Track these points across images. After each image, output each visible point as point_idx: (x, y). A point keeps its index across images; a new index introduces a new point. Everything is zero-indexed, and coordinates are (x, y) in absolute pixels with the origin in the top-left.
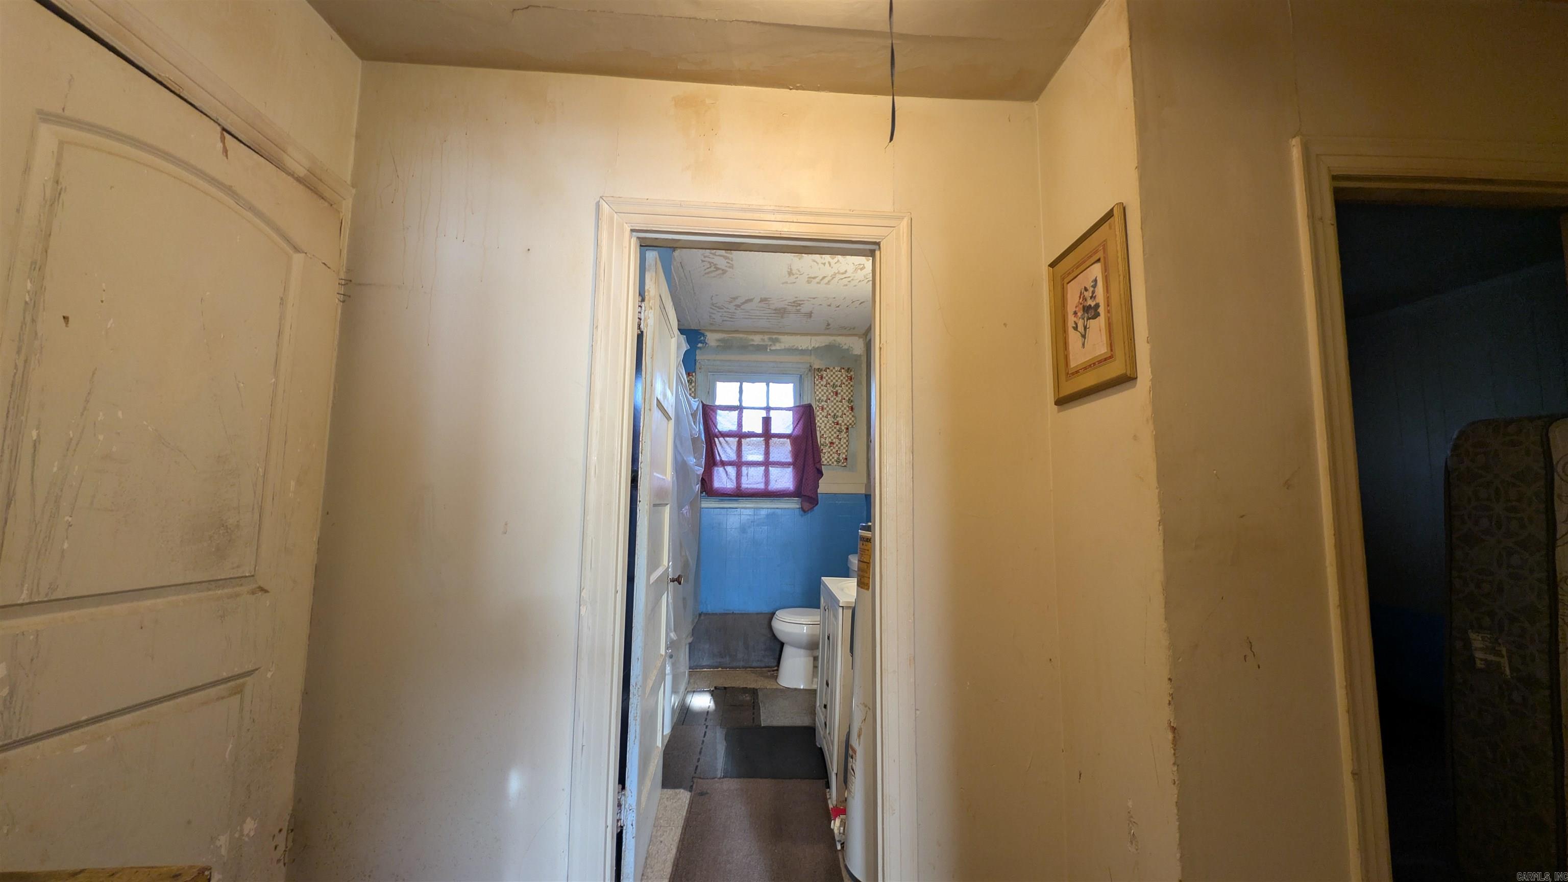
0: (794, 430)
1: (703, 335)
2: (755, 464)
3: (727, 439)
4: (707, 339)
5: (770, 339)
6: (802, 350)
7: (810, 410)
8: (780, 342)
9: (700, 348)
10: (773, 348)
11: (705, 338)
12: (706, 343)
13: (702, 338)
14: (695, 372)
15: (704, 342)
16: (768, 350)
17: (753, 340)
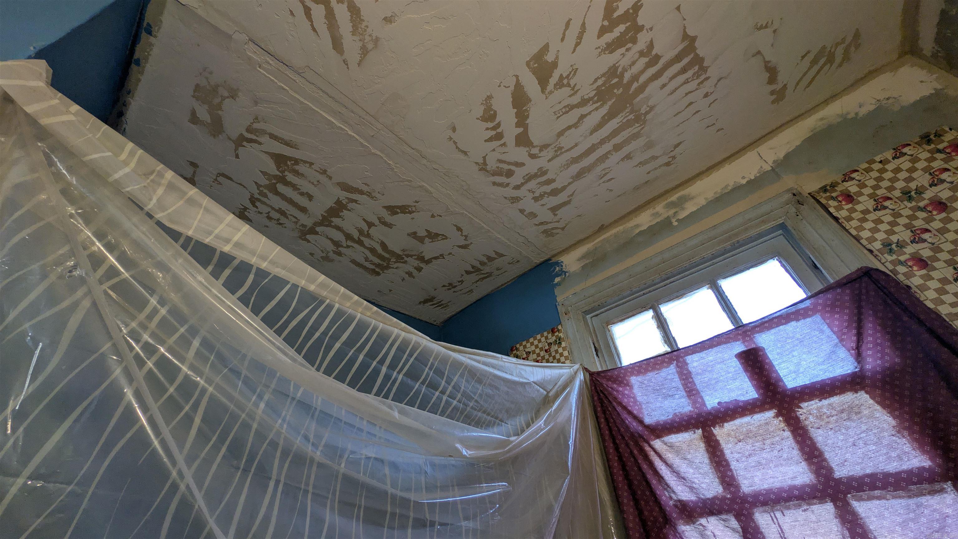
1: (557, 264)
3: (674, 438)
4: (564, 267)
5: (672, 205)
6: (748, 182)
7: (876, 282)
8: (693, 198)
9: (559, 284)
10: (683, 215)
12: (565, 272)
13: (557, 268)
14: (560, 323)
16: (675, 224)
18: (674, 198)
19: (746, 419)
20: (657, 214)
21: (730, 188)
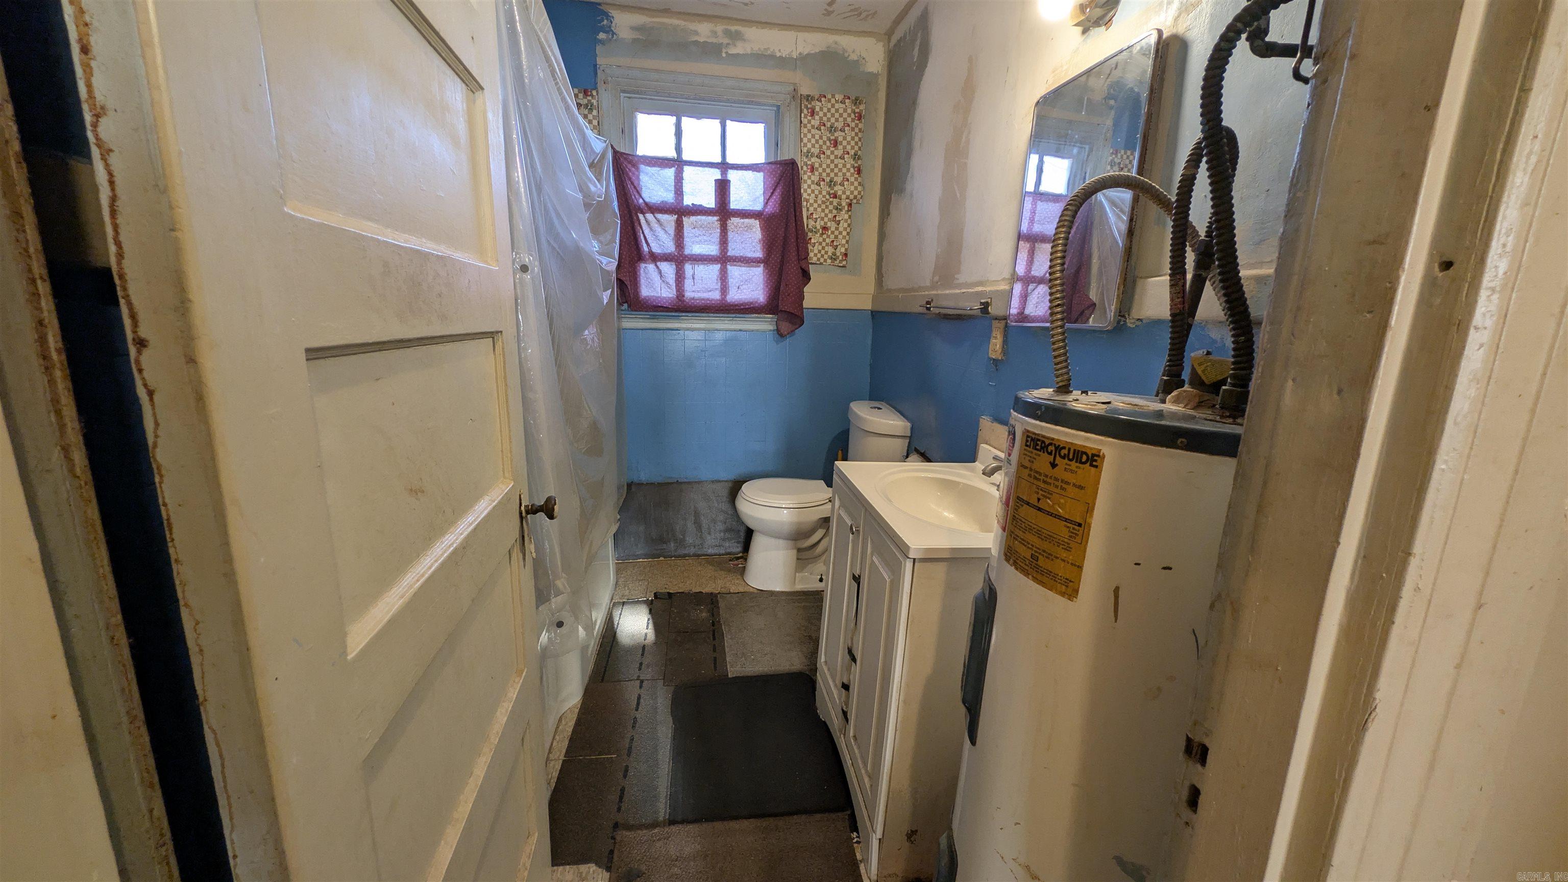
0: (766, 204)
1: (607, 16)
2: (705, 260)
3: (659, 216)
4: (613, 25)
5: (727, 33)
6: (781, 57)
7: (793, 169)
8: (744, 40)
9: (602, 42)
10: (733, 51)
11: (612, 23)
12: (613, 34)
13: (605, 22)
14: (596, 88)
15: (608, 30)
16: (724, 55)
17: (696, 33)
18: (733, 28)
19: (704, 218)
20: (714, 33)
21: (769, 52)
